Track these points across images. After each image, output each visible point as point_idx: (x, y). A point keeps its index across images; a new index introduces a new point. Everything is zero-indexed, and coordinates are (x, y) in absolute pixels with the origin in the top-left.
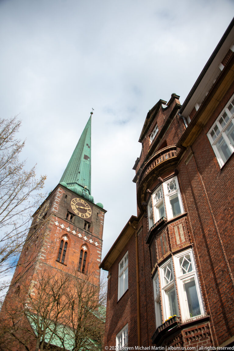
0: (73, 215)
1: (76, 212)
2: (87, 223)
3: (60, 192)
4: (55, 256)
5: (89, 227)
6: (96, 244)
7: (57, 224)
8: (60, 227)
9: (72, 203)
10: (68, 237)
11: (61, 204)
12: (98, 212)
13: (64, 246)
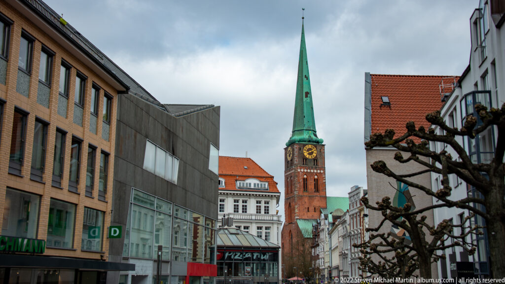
0: (306, 159)
1: (307, 156)
2: (315, 160)
3: (296, 148)
4: (302, 189)
5: (316, 162)
6: (322, 172)
7: (299, 170)
8: (301, 171)
9: (304, 151)
10: (306, 175)
11: (299, 157)
12: (320, 148)
13: (305, 180)
